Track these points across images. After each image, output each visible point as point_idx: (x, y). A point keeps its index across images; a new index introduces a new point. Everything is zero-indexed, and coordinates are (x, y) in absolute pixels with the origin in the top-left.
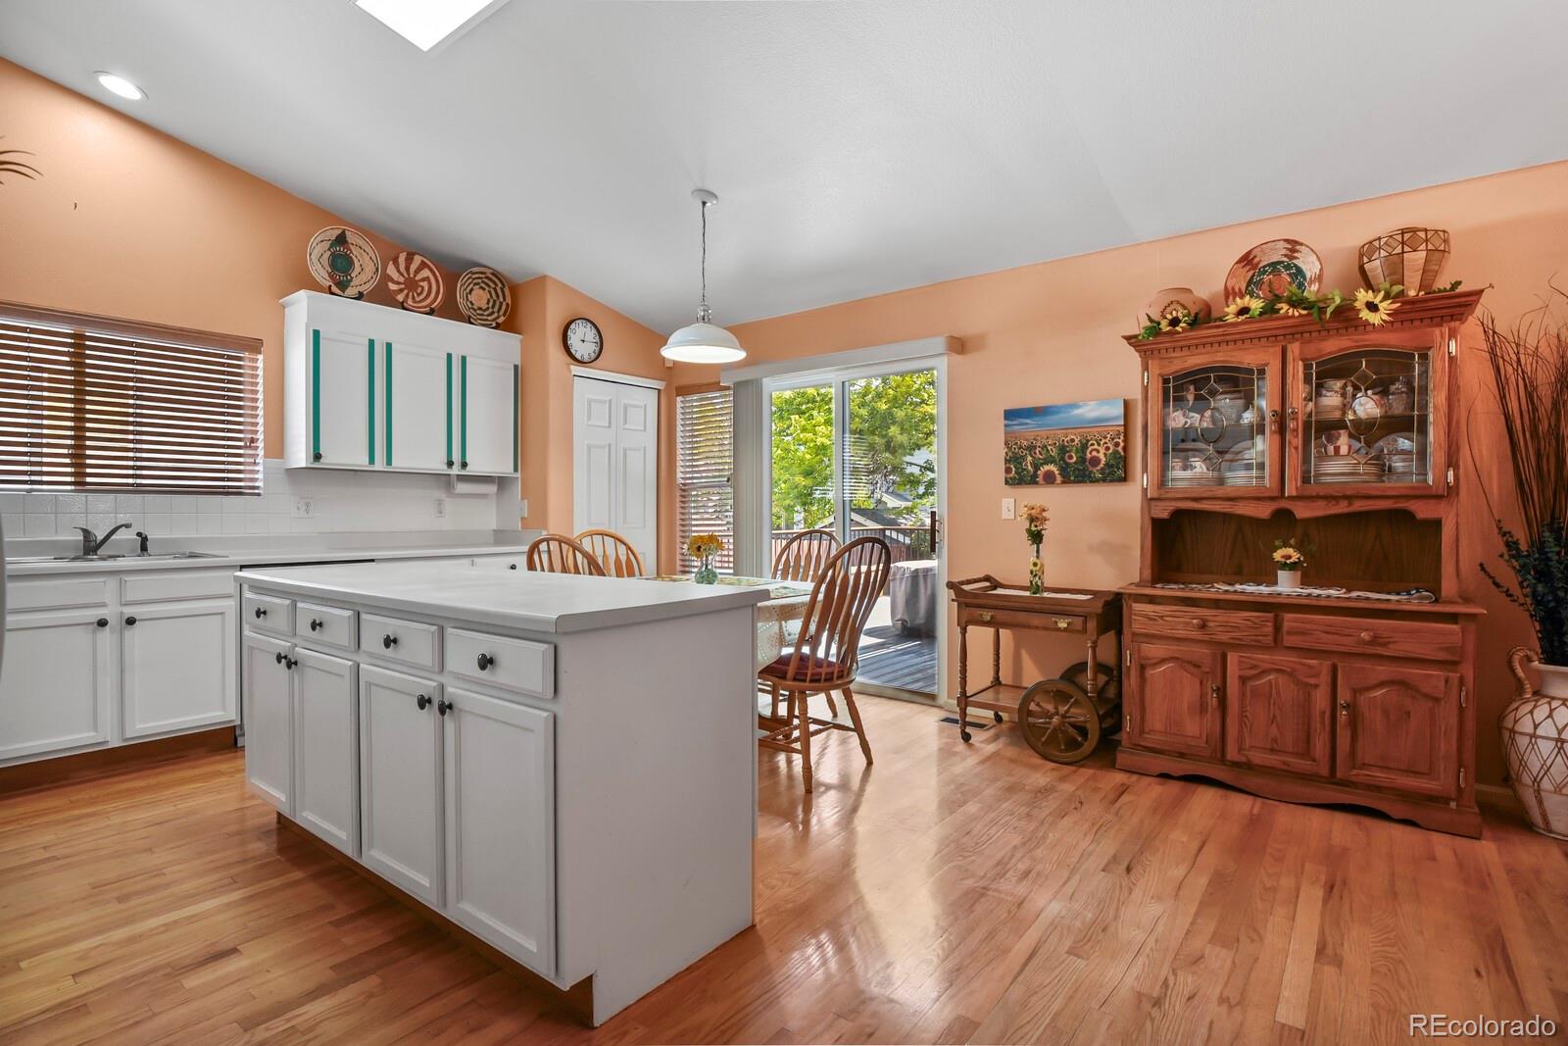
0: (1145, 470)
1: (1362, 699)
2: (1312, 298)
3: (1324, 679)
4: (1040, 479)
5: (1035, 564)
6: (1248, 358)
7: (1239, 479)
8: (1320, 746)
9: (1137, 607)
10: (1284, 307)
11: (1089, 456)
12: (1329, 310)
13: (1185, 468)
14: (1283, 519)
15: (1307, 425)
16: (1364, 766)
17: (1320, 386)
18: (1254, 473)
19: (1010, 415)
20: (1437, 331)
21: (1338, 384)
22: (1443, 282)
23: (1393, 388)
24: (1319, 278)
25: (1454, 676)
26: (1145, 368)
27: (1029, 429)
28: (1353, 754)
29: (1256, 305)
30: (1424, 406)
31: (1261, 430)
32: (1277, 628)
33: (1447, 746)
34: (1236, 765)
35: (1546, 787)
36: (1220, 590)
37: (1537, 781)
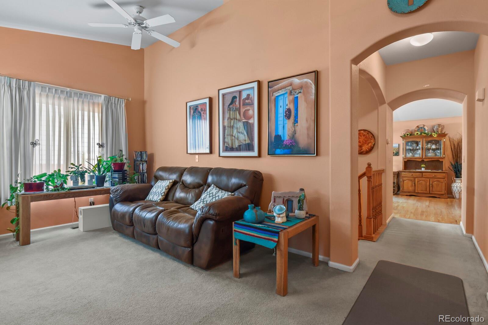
0: (403, 154)
1: (433, 183)
2: (427, 133)
3: (429, 181)
6: (418, 140)
7: (417, 156)
8: (428, 189)
9: (403, 173)
10: (423, 134)
12: (429, 135)
13: (409, 154)
14: (423, 161)
15: (426, 149)
16: (434, 191)
17: (428, 144)
18: (419, 155)
20: (442, 138)
21: (430, 144)
22: (443, 132)
23: (437, 144)
24: (428, 130)
25: (444, 180)
26: (403, 140)
28: (432, 190)
29: (419, 133)
30: (441, 147)
31: (420, 149)
32: (422, 175)
33: (444, 188)
34: (417, 193)
35: (455, 192)
36: (414, 171)
37: (454, 192)
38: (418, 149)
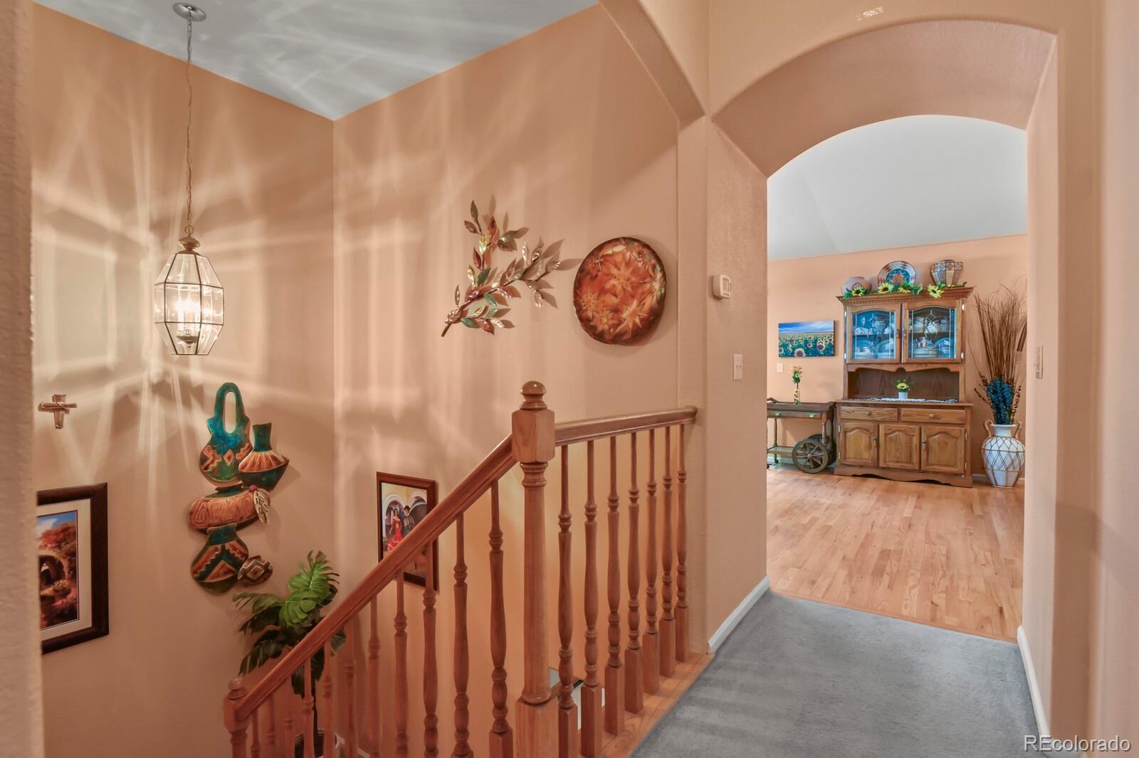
0: (845, 352)
1: (931, 439)
2: (912, 286)
3: (917, 432)
4: (795, 355)
5: (797, 392)
6: (887, 308)
7: (885, 356)
8: (915, 458)
9: (843, 408)
10: (901, 289)
11: (818, 345)
12: (919, 291)
13: (862, 351)
14: (901, 371)
15: (910, 335)
16: (932, 465)
17: (915, 320)
18: (890, 353)
19: (781, 326)
20: (958, 301)
21: (922, 319)
22: (960, 283)
23: (942, 321)
24: (915, 277)
25: (963, 429)
26: (845, 310)
27: (790, 332)
28: (927, 460)
29: (891, 287)
30: (953, 329)
31: (892, 336)
32: (899, 414)
33: (961, 454)
34: (883, 468)
35: (995, 468)
36: (876, 400)
37: (992, 467)
38: (887, 337)
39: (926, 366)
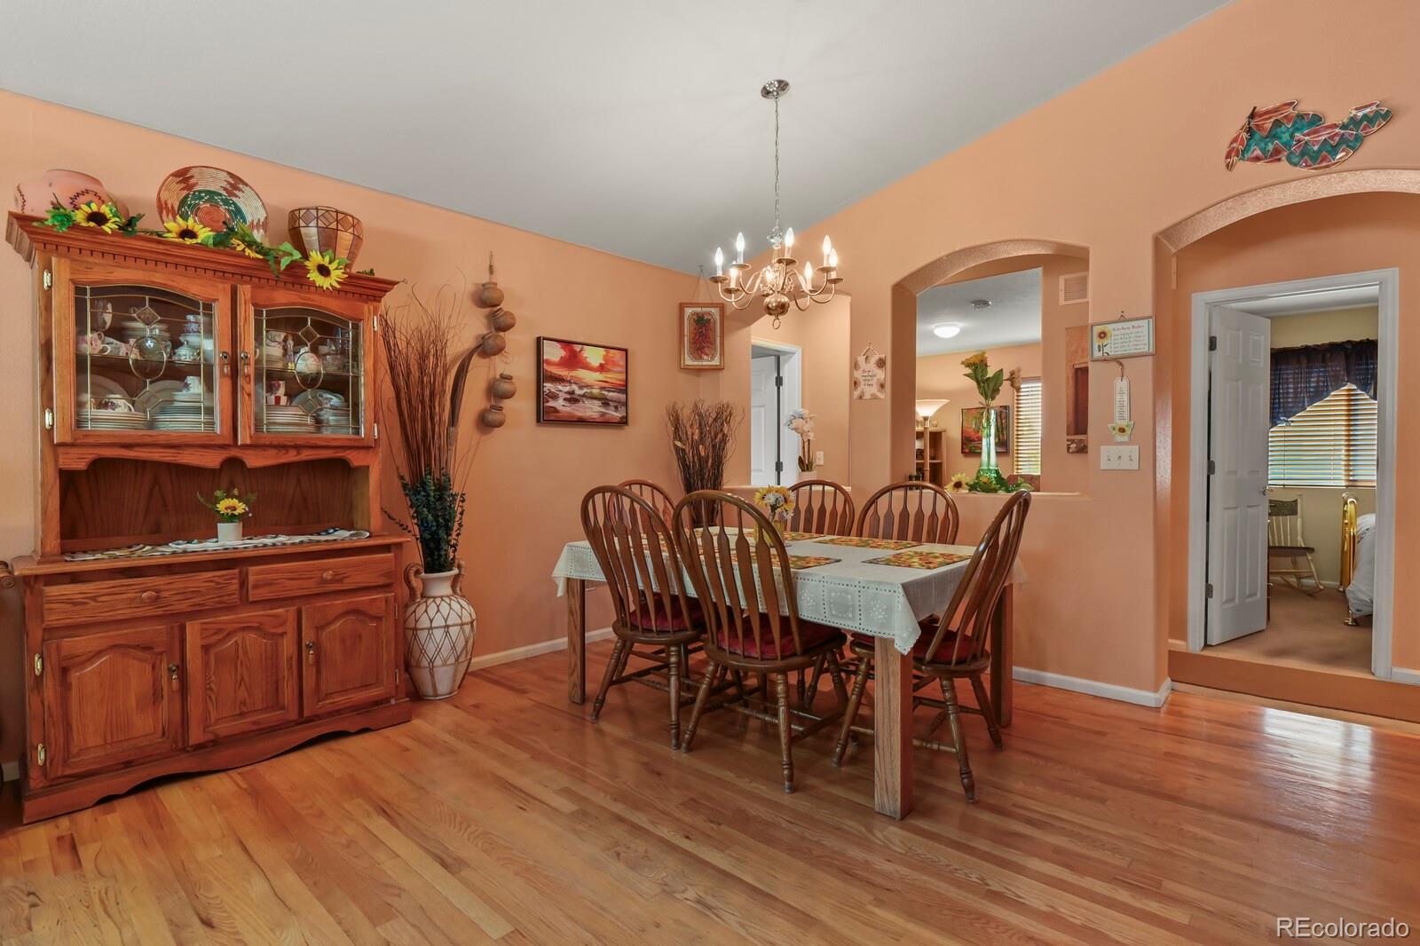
0: (49, 404)
1: (324, 635)
2: (263, 244)
3: (290, 627)
6: (193, 287)
7: (177, 424)
8: (288, 693)
10: (238, 245)
12: (282, 262)
13: (102, 405)
15: (256, 372)
16: (328, 695)
17: (267, 335)
18: (202, 417)
20: (366, 306)
21: (281, 336)
22: (366, 266)
23: (331, 348)
25: (392, 596)
28: (318, 688)
29: (205, 234)
30: (356, 368)
32: (243, 583)
33: (389, 653)
34: (201, 746)
35: (438, 662)
36: (147, 554)
37: (432, 662)
38: (177, 373)
39: (298, 454)
